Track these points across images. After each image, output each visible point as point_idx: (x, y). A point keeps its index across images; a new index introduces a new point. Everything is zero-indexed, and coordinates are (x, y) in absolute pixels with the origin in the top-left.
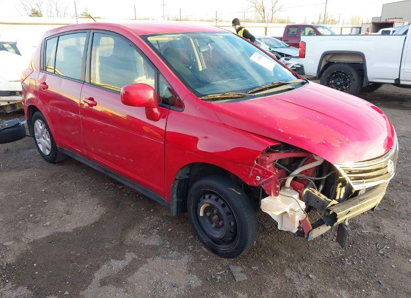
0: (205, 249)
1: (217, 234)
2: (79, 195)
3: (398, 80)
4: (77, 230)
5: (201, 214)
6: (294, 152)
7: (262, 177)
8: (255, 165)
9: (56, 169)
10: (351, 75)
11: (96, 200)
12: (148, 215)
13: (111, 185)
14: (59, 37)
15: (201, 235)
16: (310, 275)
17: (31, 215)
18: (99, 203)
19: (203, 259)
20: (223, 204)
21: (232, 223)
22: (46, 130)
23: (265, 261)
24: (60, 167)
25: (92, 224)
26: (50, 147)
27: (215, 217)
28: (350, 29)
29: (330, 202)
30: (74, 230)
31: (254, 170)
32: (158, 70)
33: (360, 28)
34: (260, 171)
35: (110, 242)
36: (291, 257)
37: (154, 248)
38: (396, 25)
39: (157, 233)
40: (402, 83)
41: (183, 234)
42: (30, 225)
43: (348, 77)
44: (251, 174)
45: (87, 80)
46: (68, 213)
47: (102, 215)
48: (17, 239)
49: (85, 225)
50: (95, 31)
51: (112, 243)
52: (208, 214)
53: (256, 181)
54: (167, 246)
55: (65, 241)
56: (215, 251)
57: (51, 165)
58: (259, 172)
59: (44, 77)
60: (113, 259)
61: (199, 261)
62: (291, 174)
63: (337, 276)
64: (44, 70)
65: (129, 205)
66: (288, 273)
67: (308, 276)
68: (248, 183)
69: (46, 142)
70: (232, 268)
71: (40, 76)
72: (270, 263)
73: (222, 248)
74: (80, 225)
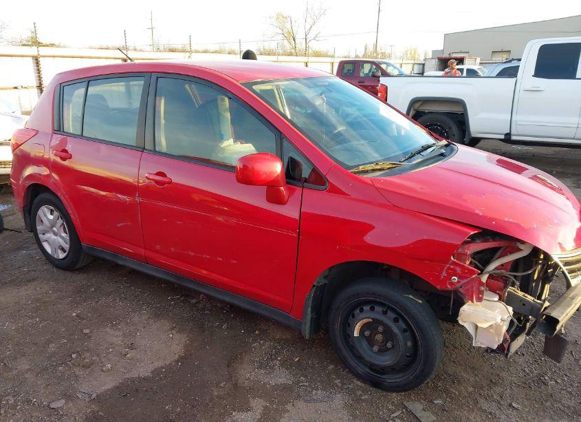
0: (359, 383)
1: (386, 360)
2: (136, 319)
3: (508, 135)
4: (157, 372)
5: (356, 334)
6: (494, 241)
7: (460, 277)
8: (450, 262)
9: (79, 279)
10: (450, 128)
11: (165, 324)
12: (255, 340)
13: (179, 299)
14: (89, 82)
15: (353, 362)
16: (514, 404)
17: (74, 356)
18: (172, 329)
19: (363, 398)
20: (395, 318)
21: (409, 344)
22: (60, 221)
23: (446, 391)
24: (85, 275)
25: (177, 361)
26: (67, 247)
27: (379, 337)
28: (411, 66)
29: (542, 305)
30: (152, 372)
31: (449, 268)
32: (281, 133)
33: (424, 65)
34: (458, 270)
35: (217, 386)
36: (477, 382)
37: (286, 388)
38: (466, 61)
39: (282, 365)
40: (514, 138)
41: (317, 363)
42: (78, 371)
43: (446, 132)
44: (444, 274)
45: (148, 146)
46: (132, 347)
47: (186, 346)
48: (68, 397)
49: (168, 362)
50: (159, 75)
51: (221, 387)
52: (367, 333)
53: (452, 284)
54: (305, 384)
55: (146, 391)
56: (377, 384)
57: (69, 274)
58: (456, 271)
59: (64, 142)
60: (235, 411)
61: (358, 400)
62: (485, 271)
63: (546, 401)
64: (59, 131)
65: (220, 327)
66: (485, 405)
67: (510, 405)
68: (438, 287)
69: (60, 239)
70: (410, 405)
71: (54, 140)
72: (455, 394)
73: (390, 379)
74: (158, 364)
